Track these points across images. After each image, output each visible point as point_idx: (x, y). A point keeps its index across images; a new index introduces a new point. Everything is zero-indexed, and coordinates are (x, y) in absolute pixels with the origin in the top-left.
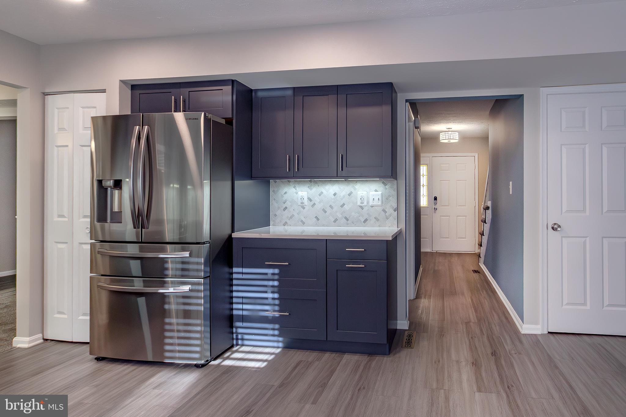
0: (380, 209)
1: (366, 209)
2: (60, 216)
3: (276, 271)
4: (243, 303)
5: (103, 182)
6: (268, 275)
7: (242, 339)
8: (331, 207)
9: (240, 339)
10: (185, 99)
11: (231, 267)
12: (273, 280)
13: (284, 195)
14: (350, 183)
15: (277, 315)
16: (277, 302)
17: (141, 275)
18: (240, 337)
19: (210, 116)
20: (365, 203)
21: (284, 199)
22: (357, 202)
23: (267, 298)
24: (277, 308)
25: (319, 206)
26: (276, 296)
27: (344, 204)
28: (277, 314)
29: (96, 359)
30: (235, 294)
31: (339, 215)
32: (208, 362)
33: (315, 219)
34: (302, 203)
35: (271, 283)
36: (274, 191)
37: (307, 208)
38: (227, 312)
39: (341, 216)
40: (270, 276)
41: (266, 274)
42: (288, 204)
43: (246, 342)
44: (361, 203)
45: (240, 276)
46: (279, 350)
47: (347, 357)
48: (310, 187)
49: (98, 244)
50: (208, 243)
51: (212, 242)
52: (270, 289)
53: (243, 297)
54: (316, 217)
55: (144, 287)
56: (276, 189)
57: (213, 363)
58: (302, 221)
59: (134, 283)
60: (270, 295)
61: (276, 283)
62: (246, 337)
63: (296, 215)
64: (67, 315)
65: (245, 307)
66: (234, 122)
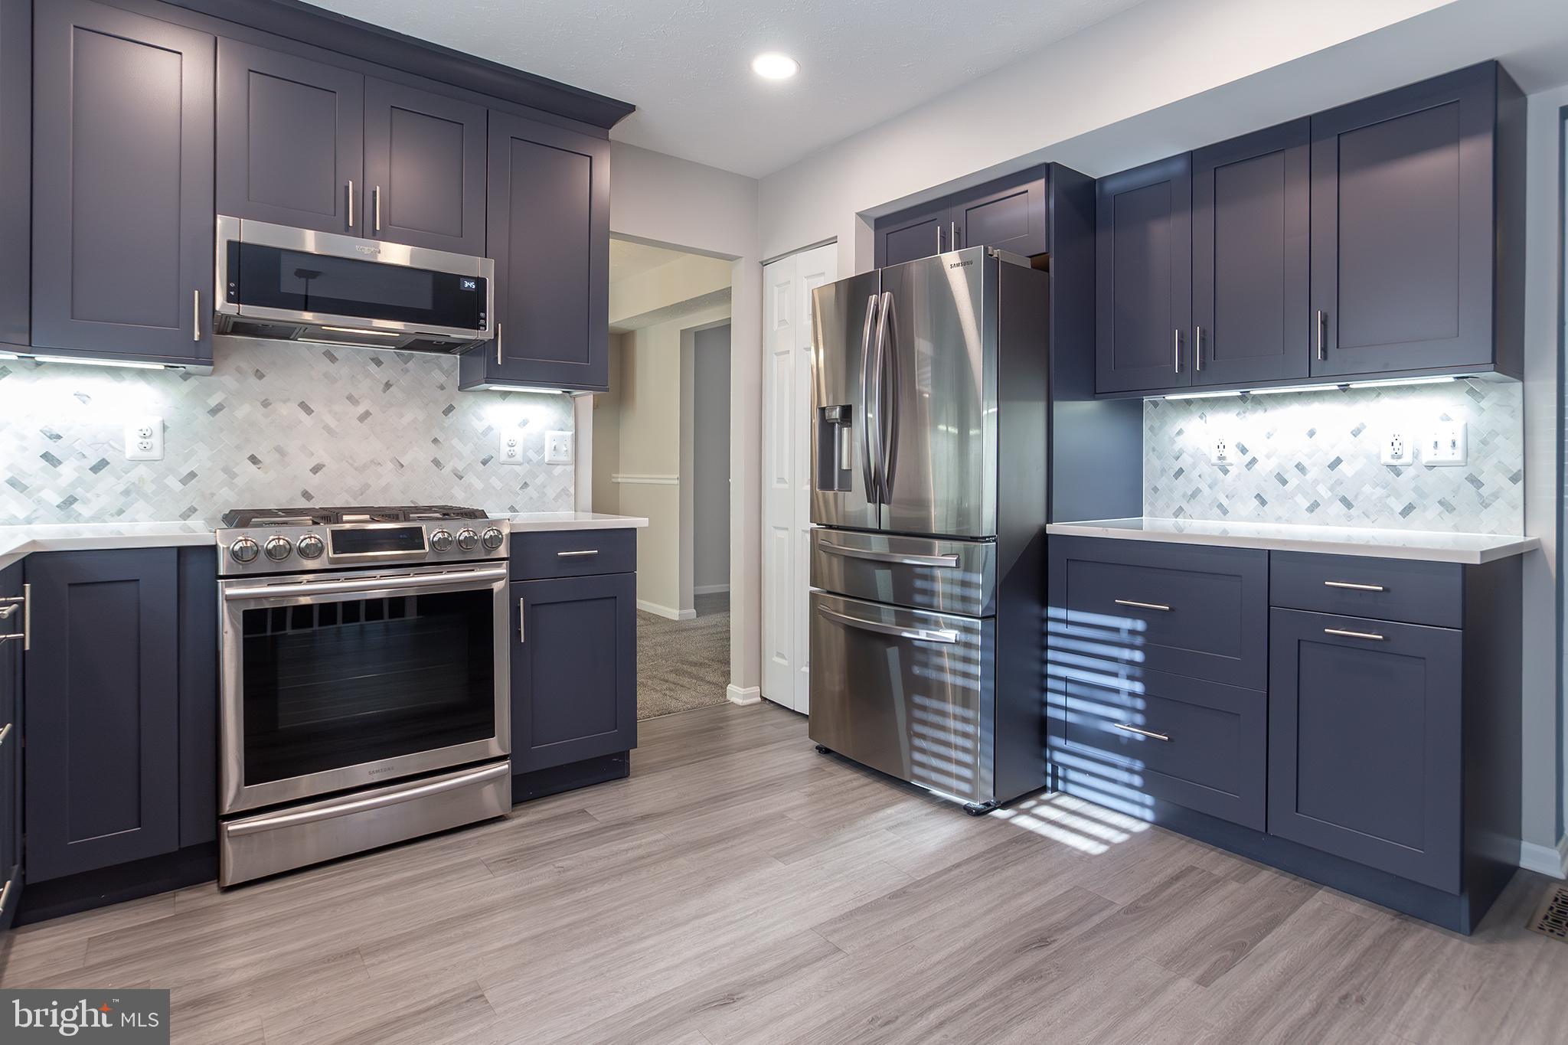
0: (1458, 475)
1: (1408, 474)
2: (781, 480)
3: (1140, 625)
4: (1066, 694)
5: (827, 412)
6: (1121, 634)
7: (1066, 780)
8: (1300, 467)
9: (1062, 779)
10: (960, 229)
11: (1045, 604)
12: (1132, 647)
13: (1177, 439)
14: (1358, 398)
15: (1140, 737)
16: (1139, 704)
17: (891, 601)
18: (1060, 772)
19: (996, 253)
20: (1407, 458)
21: (1177, 447)
22: (1379, 457)
23: (1117, 691)
24: (1139, 719)
25: (1265, 466)
26: (1138, 687)
27: (1338, 461)
28: (1139, 735)
29: (817, 748)
30: (1051, 669)
31: (1323, 491)
32: (988, 808)
33: (1256, 502)
34: (1222, 458)
35: (1126, 654)
36: (1152, 429)
37: (1233, 471)
38: (1036, 709)
39: (1330, 494)
40: (1124, 637)
41: (1117, 630)
42: (1185, 461)
43: (1072, 789)
44: (1393, 457)
45: (1061, 628)
46: (1143, 826)
47: (1323, 898)
48: (1243, 415)
49: (823, 531)
50: (993, 541)
51: (1002, 537)
52: (1124, 670)
53: (1066, 680)
54: (1258, 496)
55: (897, 625)
56: (1157, 424)
57: (999, 813)
58: (1220, 506)
59: (880, 615)
60: (1124, 685)
61: (1138, 656)
62: (1073, 775)
63: (1206, 490)
64: (787, 662)
65: (1072, 703)
66: (1052, 261)
